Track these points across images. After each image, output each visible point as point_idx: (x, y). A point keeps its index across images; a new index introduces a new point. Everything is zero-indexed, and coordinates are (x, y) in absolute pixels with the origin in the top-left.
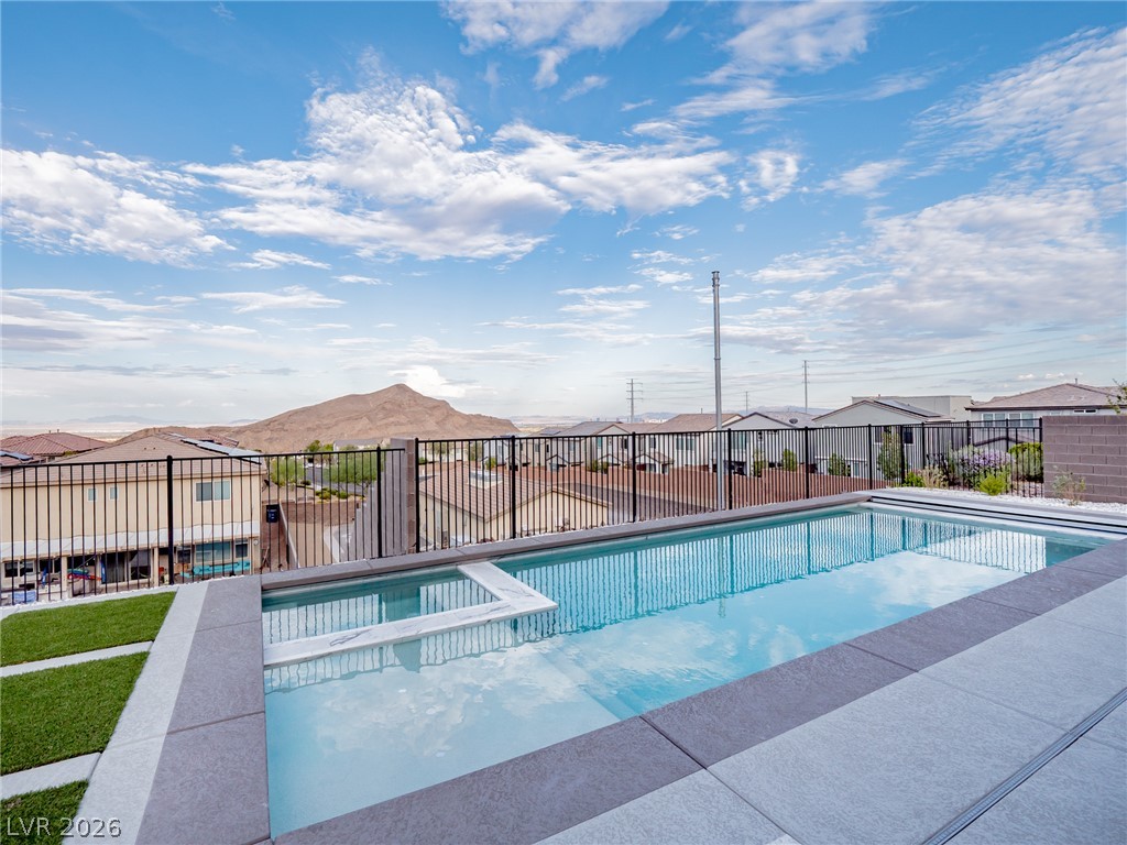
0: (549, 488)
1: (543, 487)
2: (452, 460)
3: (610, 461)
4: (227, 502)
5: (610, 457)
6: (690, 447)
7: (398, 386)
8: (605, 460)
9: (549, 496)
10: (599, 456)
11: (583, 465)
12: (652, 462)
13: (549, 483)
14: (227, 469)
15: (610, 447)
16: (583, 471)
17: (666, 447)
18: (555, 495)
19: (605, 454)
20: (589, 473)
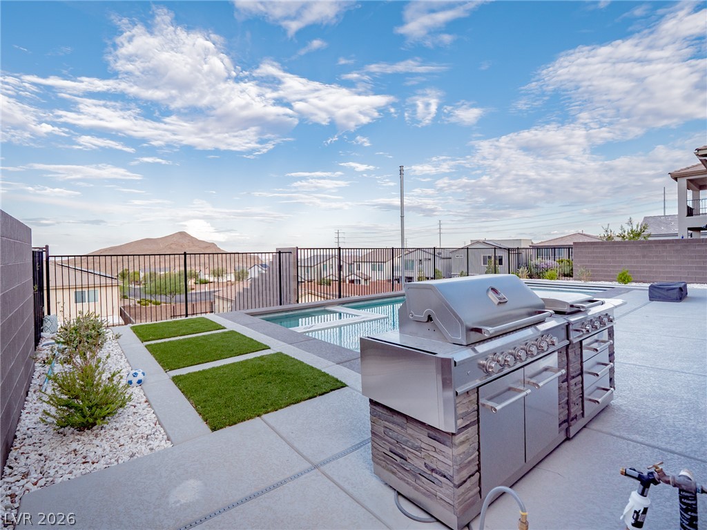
0: (306, 291)
1: (303, 291)
2: (225, 280)
3: (331, 278)
4: (98, 303)
5: (331, 276)
6: (380, 269)
7: (181, 233)
8: (328, 278)
9: (307, 296)
10: (325, 276)
11: (316, 281)
12: (358, 278)
13: (307, 289)
14: (97, 282)
15: (331, 270)
16: (316, 285)
17: (366, 269)
18: (310, 295)
19: (328, 275)
20: (319, 286)
